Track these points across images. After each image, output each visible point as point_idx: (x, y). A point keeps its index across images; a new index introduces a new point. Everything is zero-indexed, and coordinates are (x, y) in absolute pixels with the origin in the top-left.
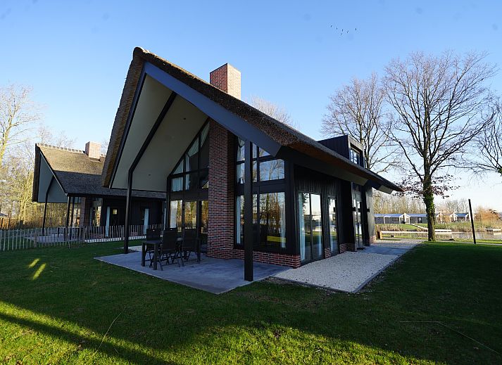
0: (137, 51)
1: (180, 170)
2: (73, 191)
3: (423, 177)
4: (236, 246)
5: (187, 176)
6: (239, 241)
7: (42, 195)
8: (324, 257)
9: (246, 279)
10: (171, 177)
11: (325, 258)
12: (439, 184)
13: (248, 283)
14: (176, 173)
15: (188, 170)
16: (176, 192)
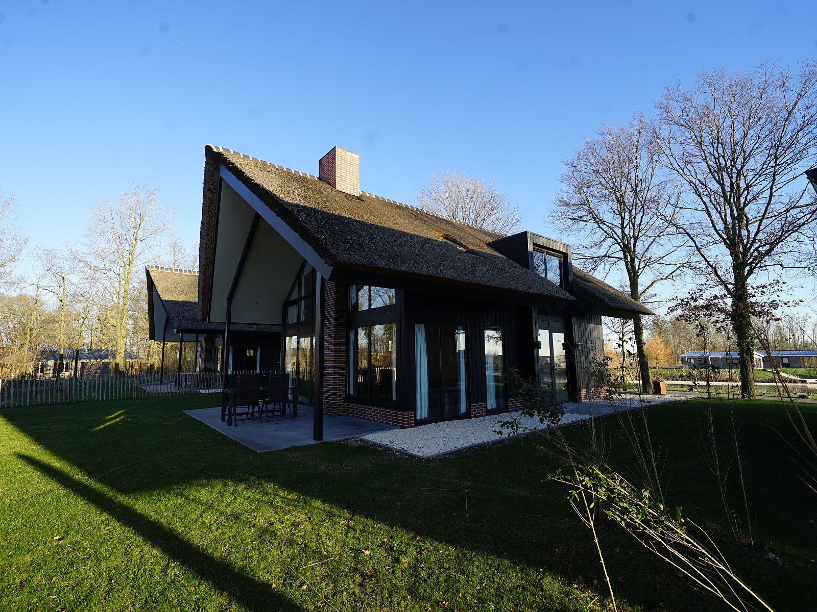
0: (208, 149)
1: (295, 296)
2: (182, 327)
3: (730, 286)
4: (349, 399)
5: (303, 302)
6: (351, 392)
7: (159, 331)
8: (468, 415)
9: (314, 439)
10: (287, 304)
11: (470, 417)
12: (761, 299)
13: (315, 442)
14: (291, 299)
15: (303, 295)
16: (293, 324)
